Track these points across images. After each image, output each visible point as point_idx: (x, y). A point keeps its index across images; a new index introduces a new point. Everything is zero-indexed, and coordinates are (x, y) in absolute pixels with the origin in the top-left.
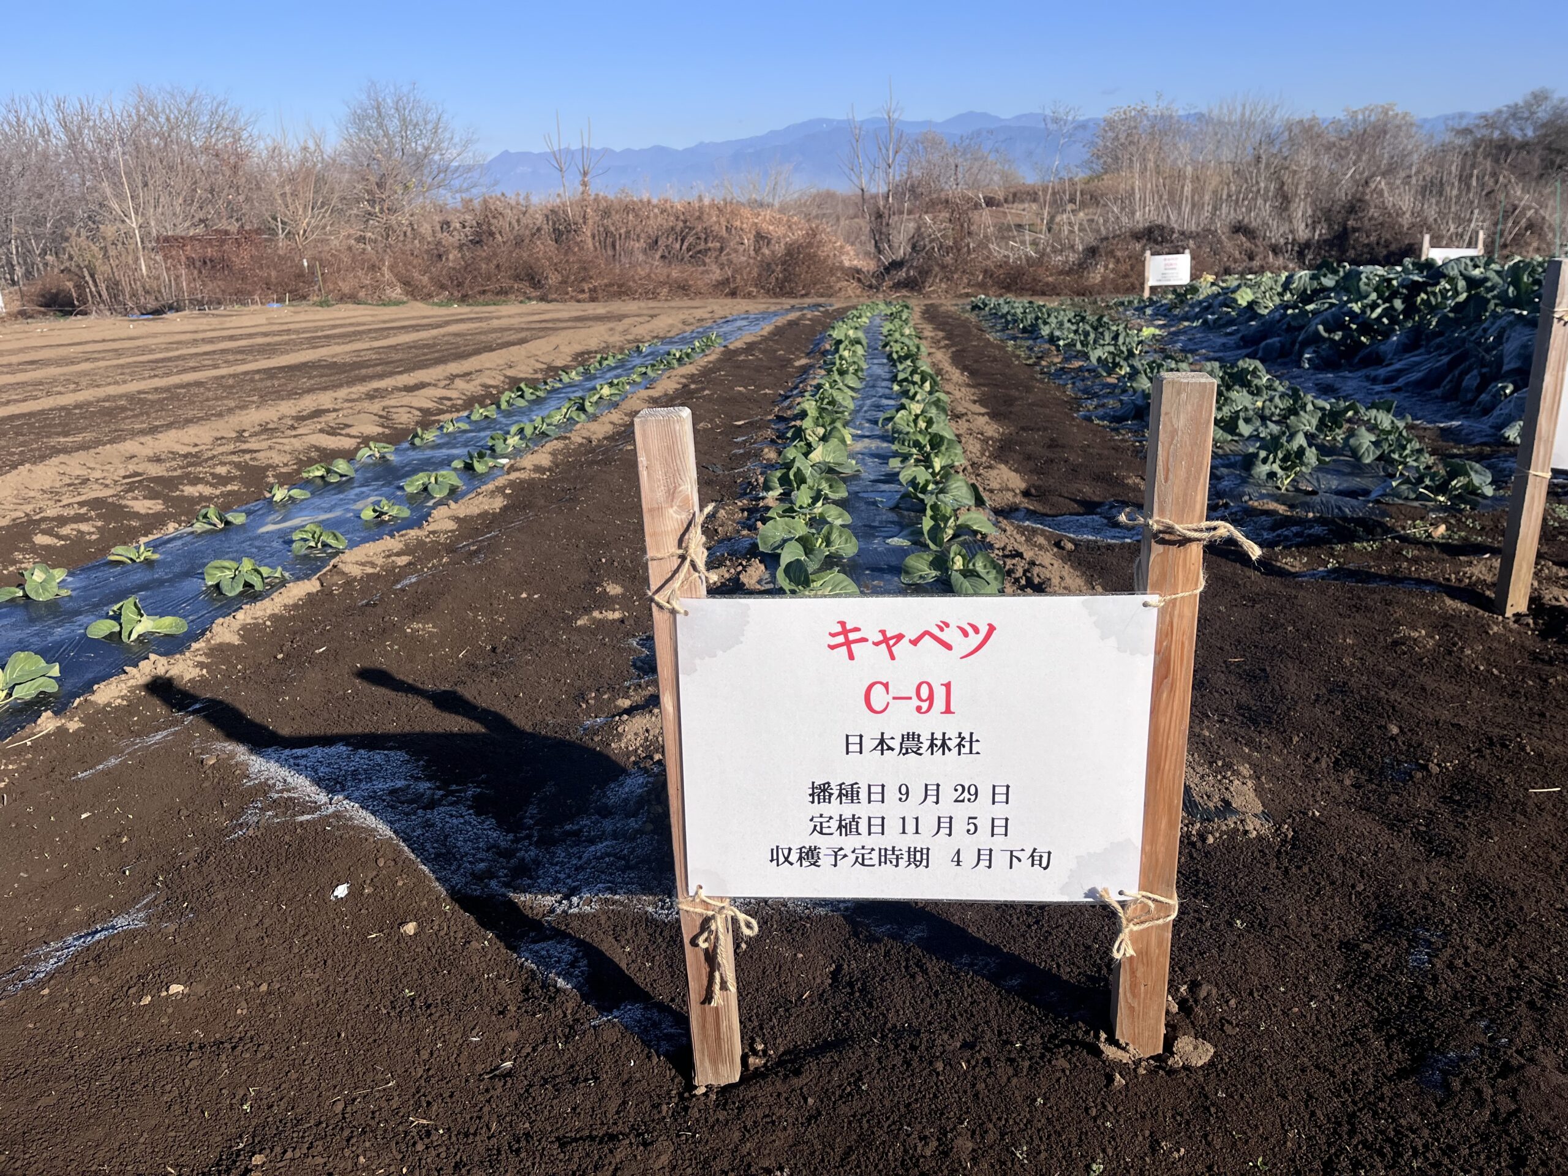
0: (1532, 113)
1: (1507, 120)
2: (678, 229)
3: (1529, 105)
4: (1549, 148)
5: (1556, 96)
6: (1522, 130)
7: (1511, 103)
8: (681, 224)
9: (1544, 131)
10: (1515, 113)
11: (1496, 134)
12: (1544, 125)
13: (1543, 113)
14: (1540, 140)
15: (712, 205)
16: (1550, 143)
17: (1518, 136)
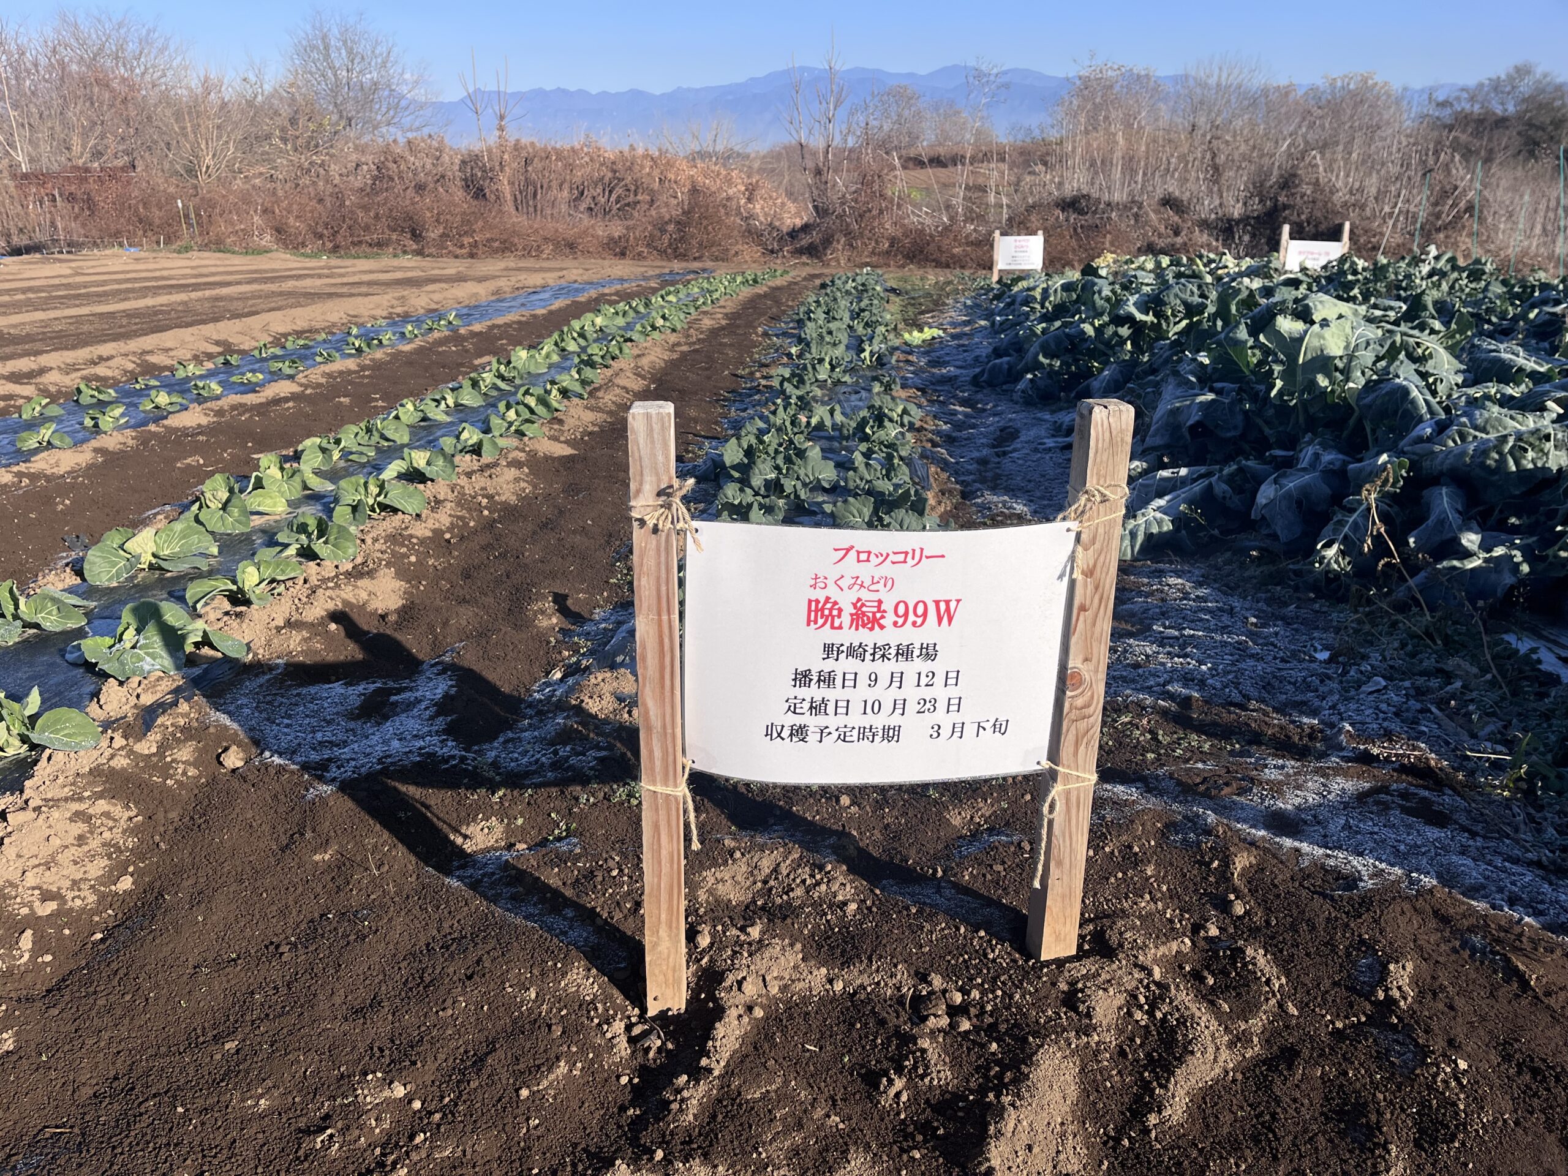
0: (1513, 88)
1: (1487, 94)
2: (606, 180)
3: (1510, 78)
4: (1530, 125)
5: (1539, 71)
6: (1502, 104)
7: (1494, 77)
8: (610, 175)
9: (1524, 107)
10: (1496, 86)
11: (1477, 108)
12: (1524, 100)
13: (1525, 87)
14: (1519, 117)
15: (646, 156)
16: (1530, 119)
17: (1499, 111)
